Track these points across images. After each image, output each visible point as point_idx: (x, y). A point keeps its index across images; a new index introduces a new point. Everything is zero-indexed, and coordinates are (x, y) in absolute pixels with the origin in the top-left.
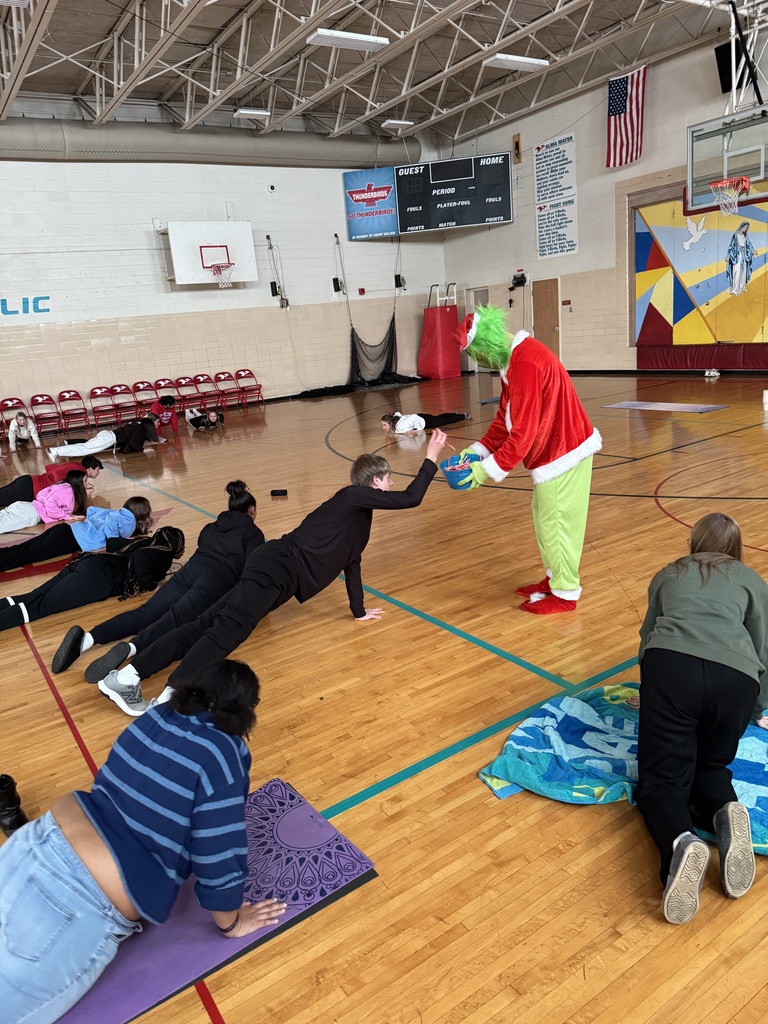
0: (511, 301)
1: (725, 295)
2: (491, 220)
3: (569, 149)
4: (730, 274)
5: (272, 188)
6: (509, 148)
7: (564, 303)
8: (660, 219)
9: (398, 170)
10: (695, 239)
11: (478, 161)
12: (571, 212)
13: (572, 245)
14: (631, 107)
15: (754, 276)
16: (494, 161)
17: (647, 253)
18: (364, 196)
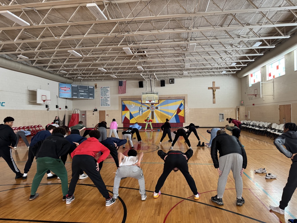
0: (93, 114)
1: (139, 116)
2: (90, 98)
3: (109, 89)
4: (139, 113)
5: (48, 84)
6: (94, 86)
7: (107, 115)
8: (126, 103)
9: (72, 85)
10: (133, 107)
11: (88, 87)
12: (108, 99)
13: (109, 105)
14: (123, 85)
15: (143, 113)
16: (92, 87)
17: (124, 108)
18: (64, 89)
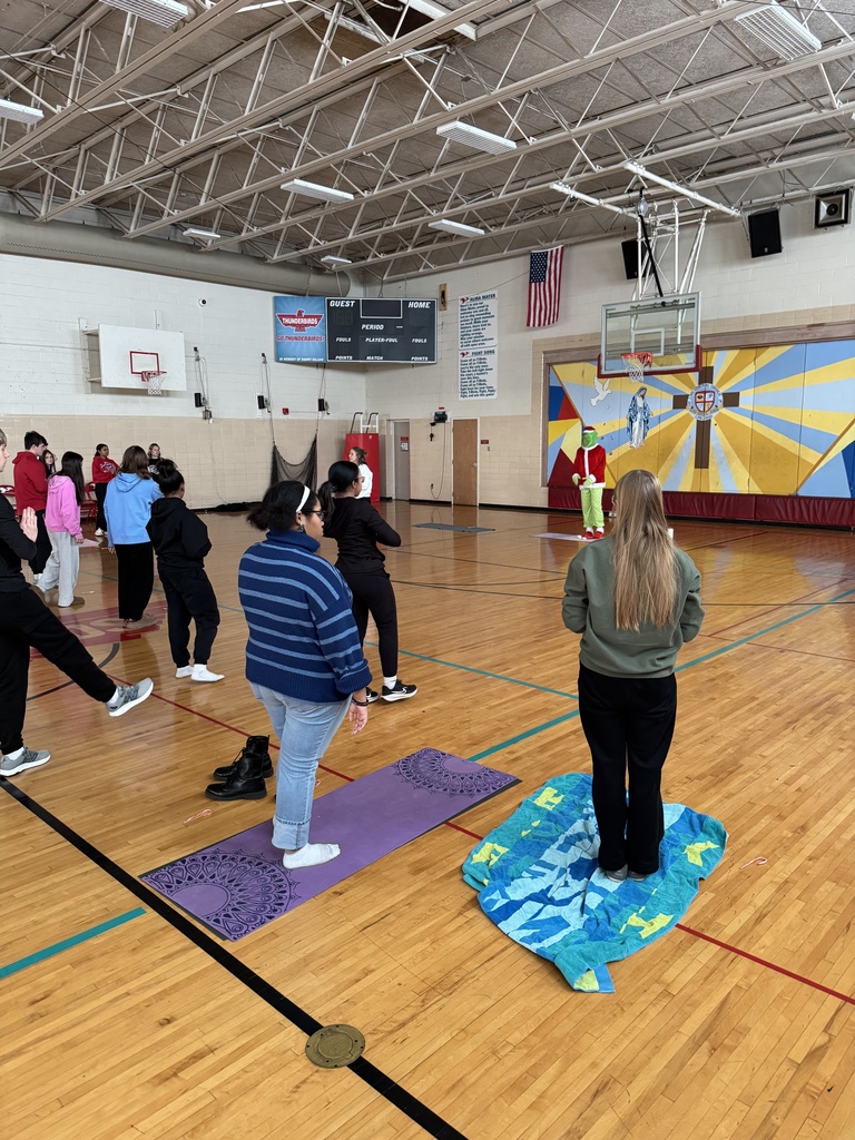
0: (432, 436)
1: (625, 448)
2: (416, 359)
3: (492, 305)
4: (630, 429)
5: (204, 302)
6: (436, 295)
7: (482, 442)
8: (571, 376)
9: (329, 301)
10: (601, 397)
11: (406, 303)
12: (491, 360)
13: (492, 391)
14: (550, 277)
15: (650, 433)
16: (422, 305)
17: (559, 405)
18: (293, 321)
